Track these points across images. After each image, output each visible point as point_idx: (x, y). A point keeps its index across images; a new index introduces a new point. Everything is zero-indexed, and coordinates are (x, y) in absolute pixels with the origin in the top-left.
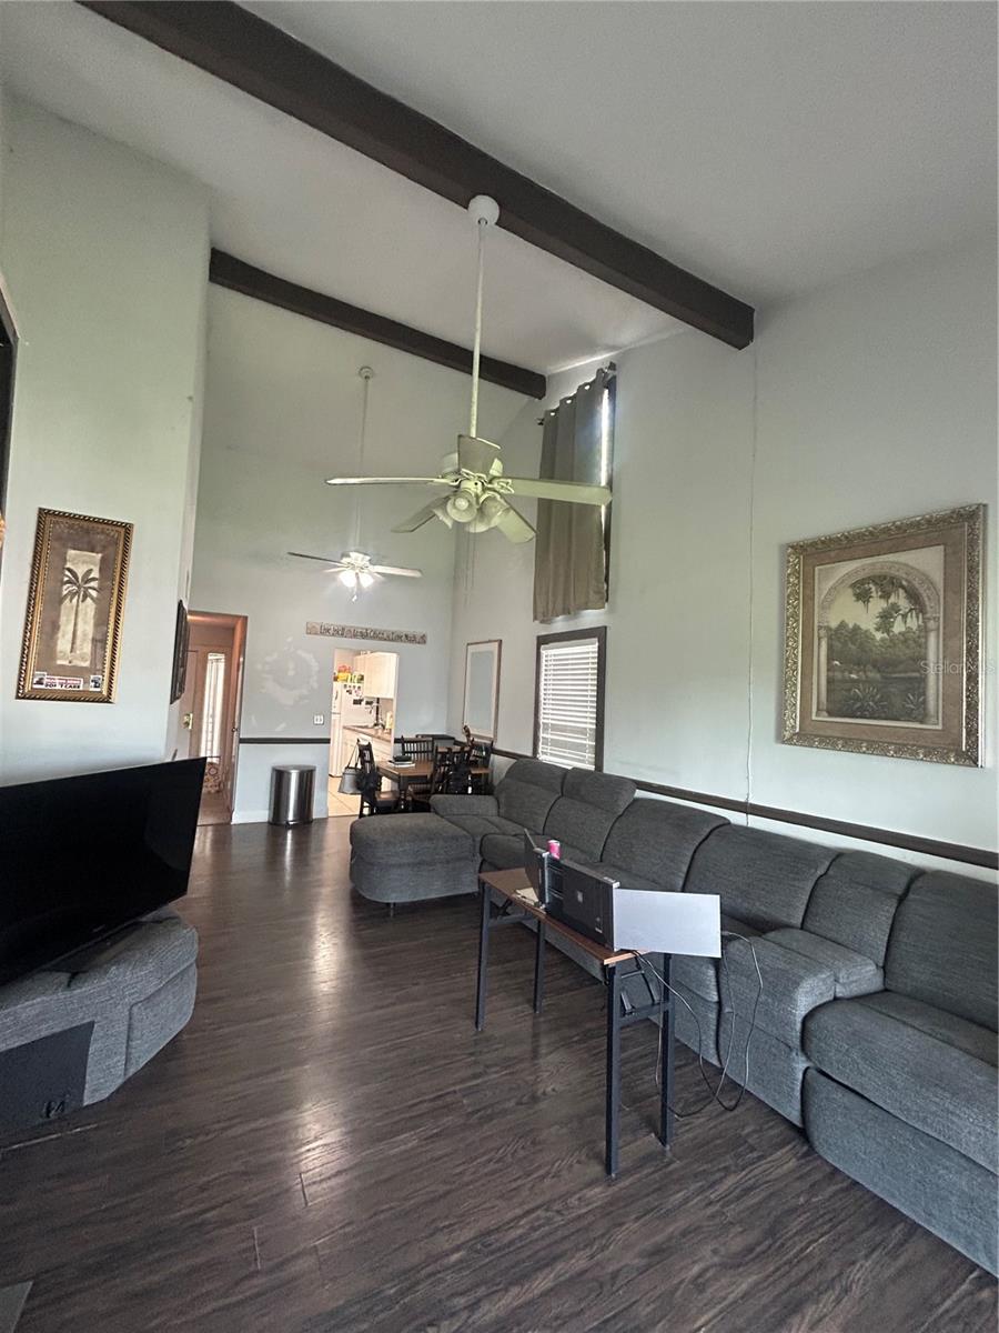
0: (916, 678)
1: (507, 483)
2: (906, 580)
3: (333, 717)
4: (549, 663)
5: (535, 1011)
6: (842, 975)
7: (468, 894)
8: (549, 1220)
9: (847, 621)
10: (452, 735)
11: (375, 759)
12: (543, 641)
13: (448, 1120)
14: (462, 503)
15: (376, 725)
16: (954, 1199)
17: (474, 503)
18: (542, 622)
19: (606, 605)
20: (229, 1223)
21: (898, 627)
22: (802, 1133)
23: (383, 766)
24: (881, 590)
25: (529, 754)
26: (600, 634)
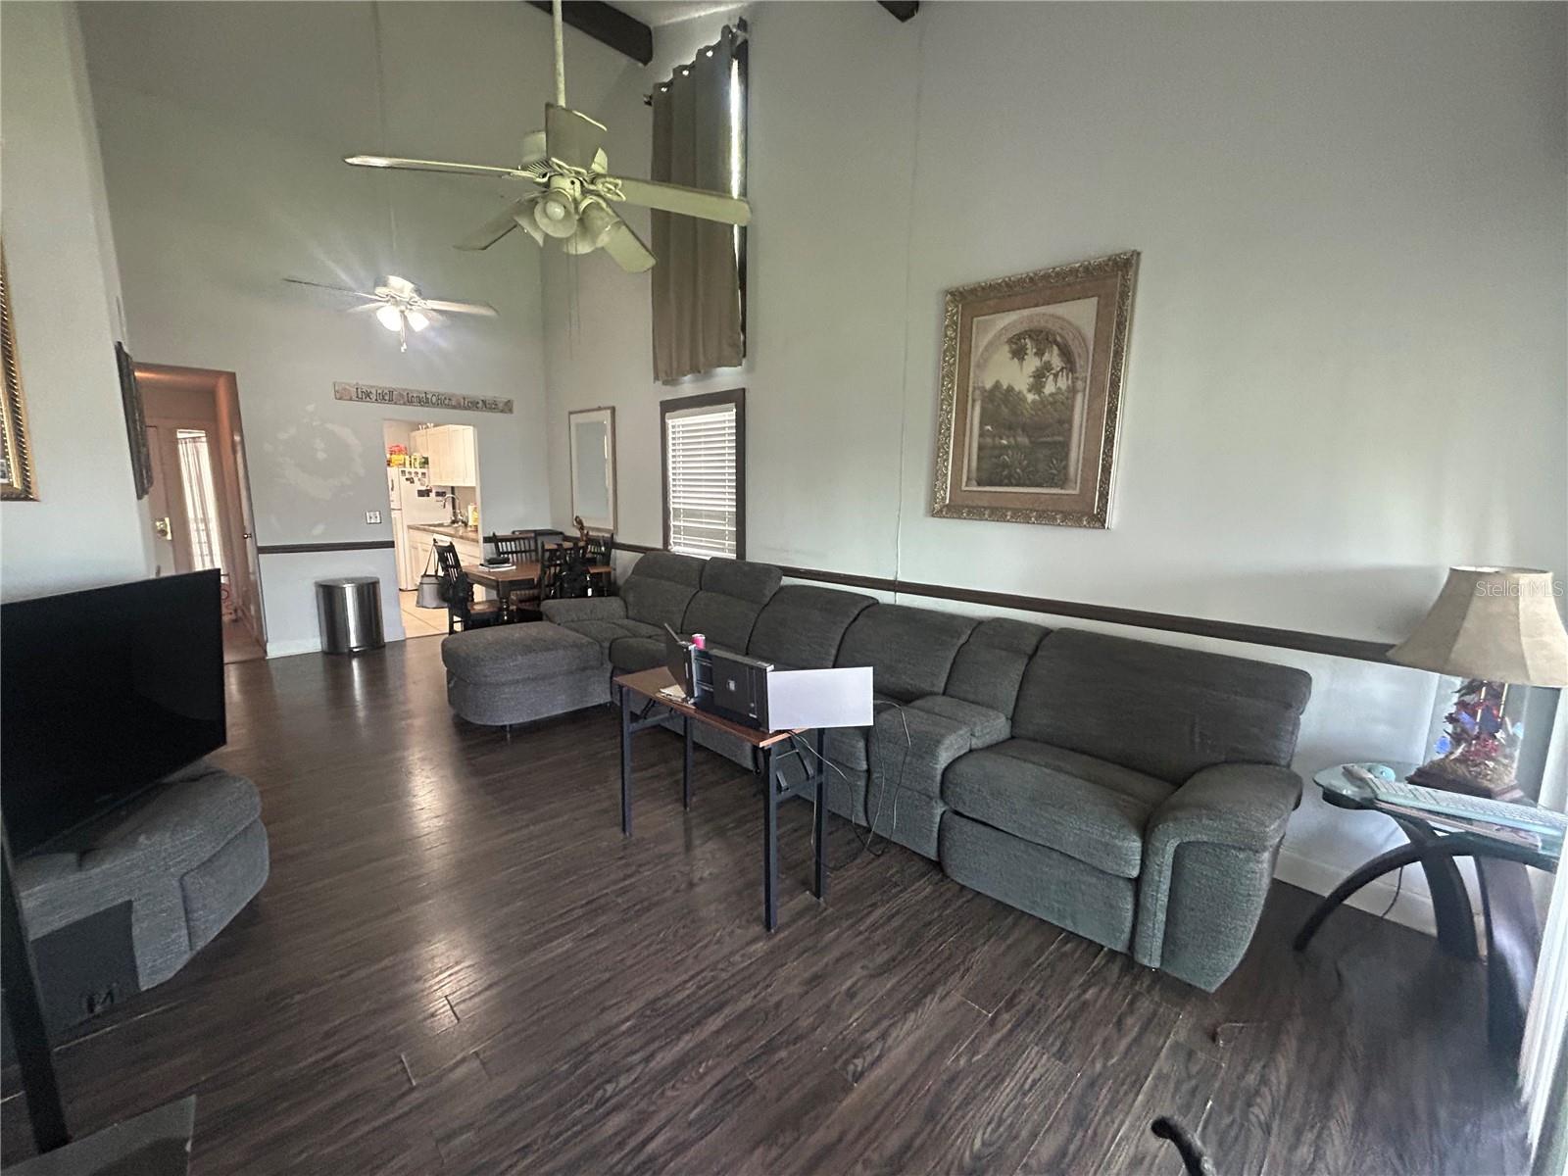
0: (1060, 442)
1: (616, 185)
2: (1060, 335)
3: (394, 514)
4: (677, 435)
5: (685, 808)
6: (977, 730)
7: (600, 705)
8: (714, 978)
9: (1001, 381)
10: (560, 530)
11: (462, 564)
12: (669, 407)
13: (603, 919)
14: (557, 211)
15: (453, 522)
16: (1053, 887)
17: (573, 210)
18: (665, 383)
19: (744, 361)
20: (372, 1055)
21: (1049, 388)
22: (938, 866)
23: (474, 571)
24: (1036, 347)
25: (659, 545)
26: (736, 398)
